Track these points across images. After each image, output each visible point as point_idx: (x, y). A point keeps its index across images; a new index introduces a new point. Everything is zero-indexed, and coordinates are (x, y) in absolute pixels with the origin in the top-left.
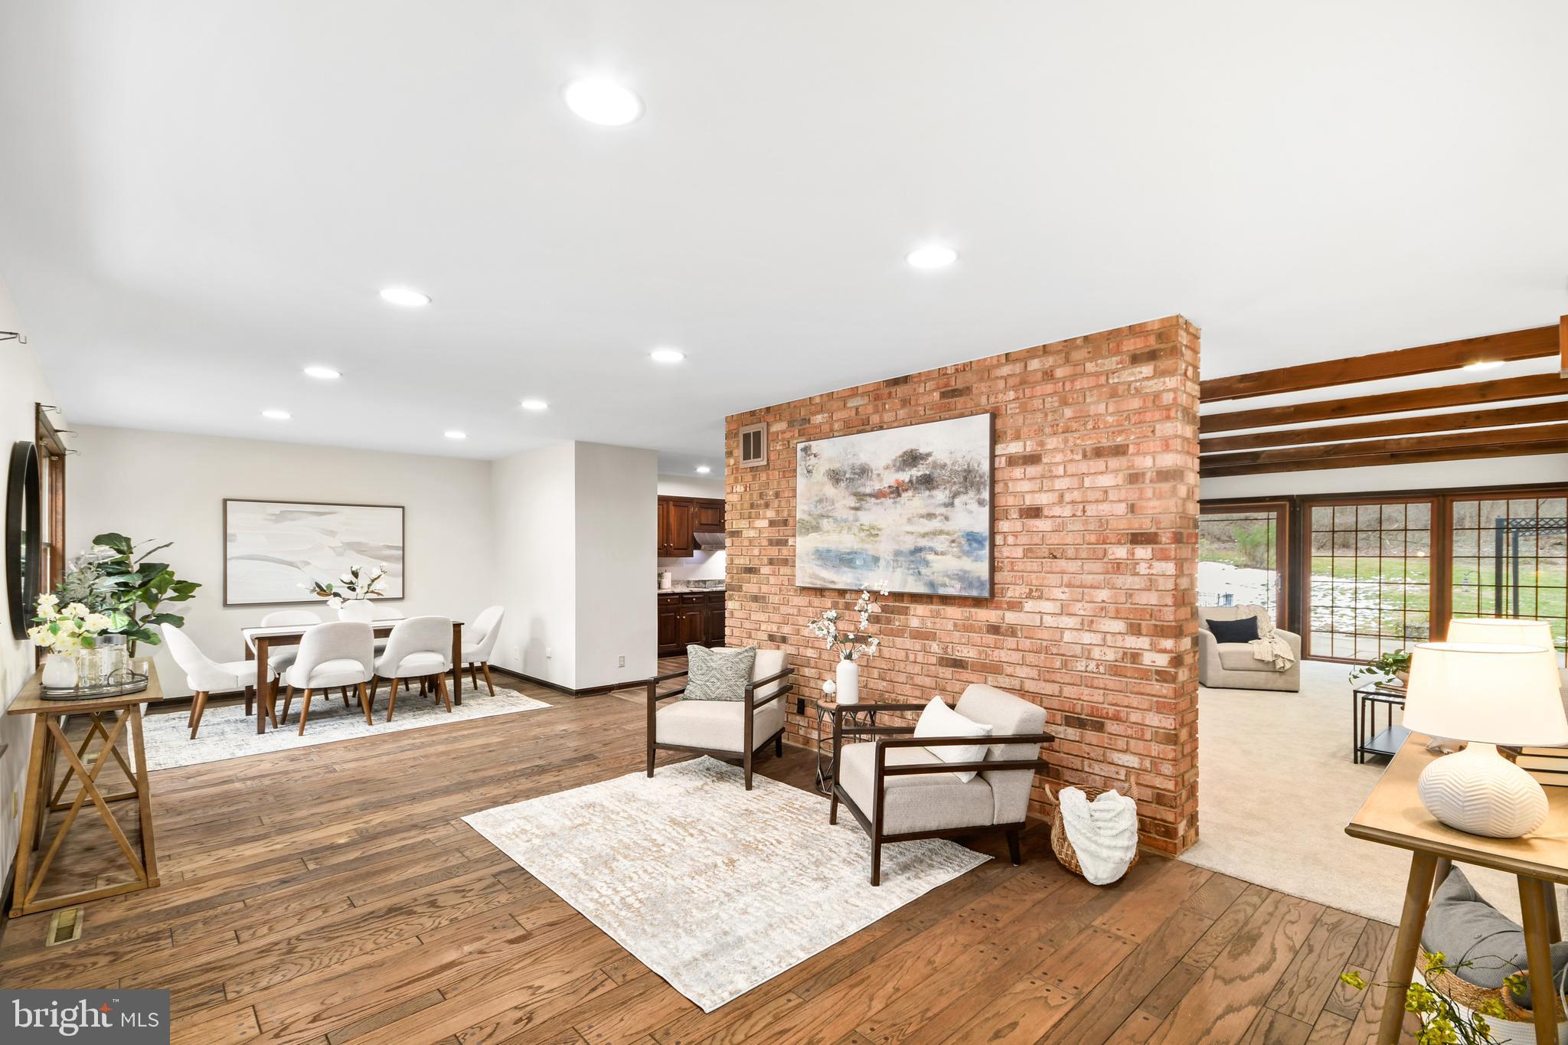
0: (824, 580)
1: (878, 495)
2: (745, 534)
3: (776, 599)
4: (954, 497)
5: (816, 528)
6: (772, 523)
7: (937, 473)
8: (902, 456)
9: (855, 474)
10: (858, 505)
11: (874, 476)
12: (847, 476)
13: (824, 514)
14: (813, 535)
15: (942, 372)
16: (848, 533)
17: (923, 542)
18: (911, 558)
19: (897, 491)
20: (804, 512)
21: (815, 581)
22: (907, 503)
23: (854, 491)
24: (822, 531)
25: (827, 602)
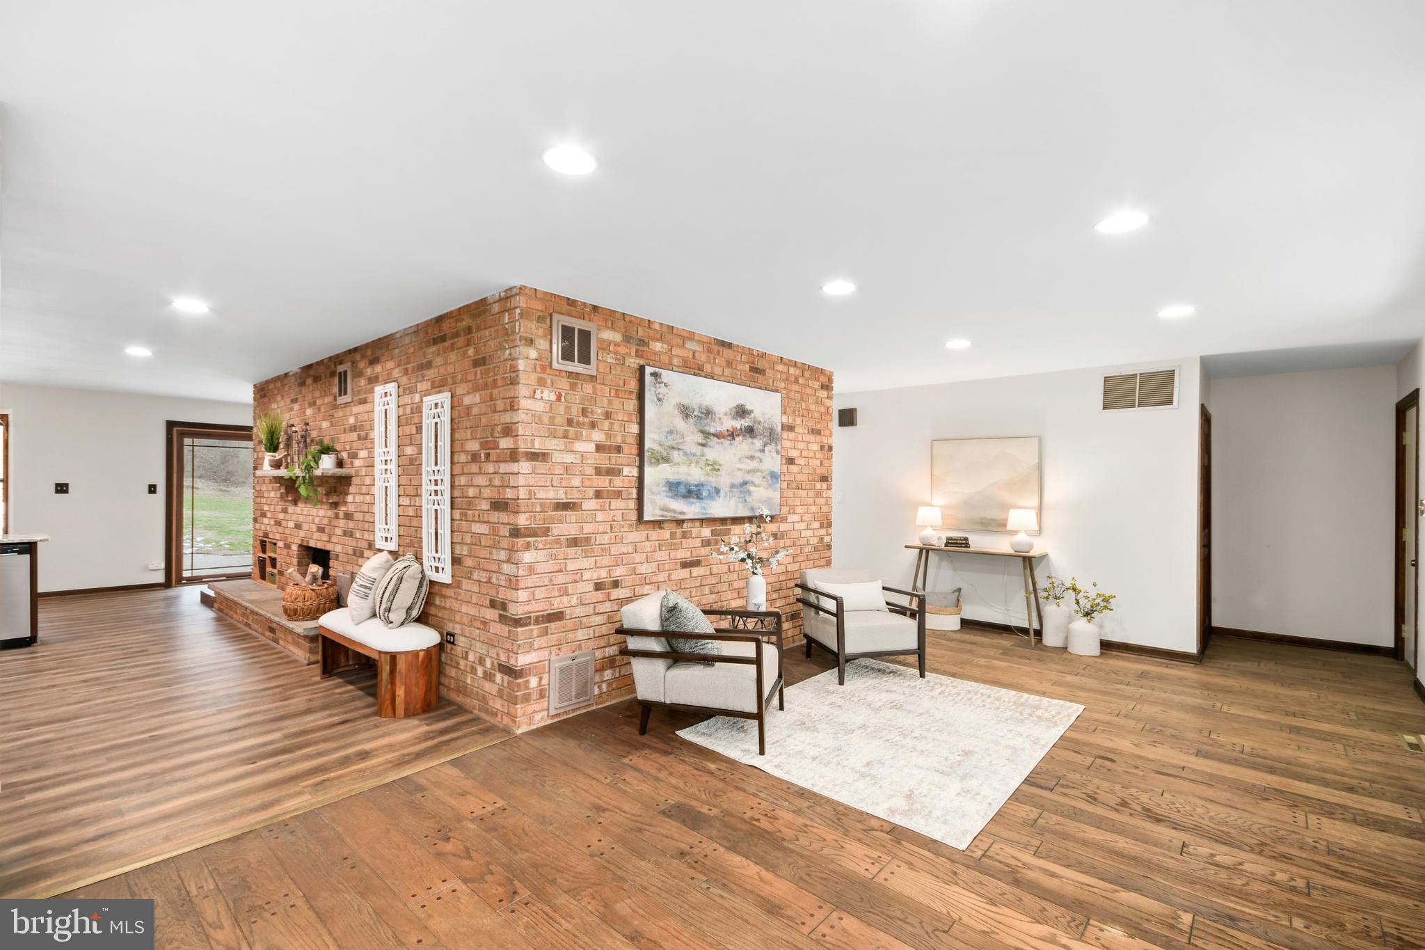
0: (674, 511)
1: (718, 436)
2: (556, 457)
3: (606, 539)
4: (764, 446)
5: (666, 460)
6: (599, 448)
7: (756, 426)
8: (735, 408)
9: (702, 413)
10: (704, 442)
11: (717, 419)
12: (696, 413)
13: (676, 446)
14: (664, 466)
15: (763, 355)
16: (696, 466)
17: (748, 477)
18: (741, 490)
19: (732, 435)
20: (654, 441)
21: (665, 513)
22: (739, 446)
23: (701, 428)
24: (672, 462)
25: (666, 534)
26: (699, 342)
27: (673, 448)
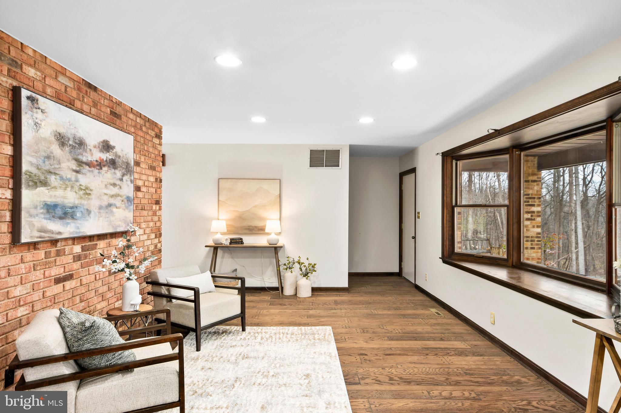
0: (52, 232)
1: (89, 164)
4: (123, 176)
5: (44, 184)
7: (117, 159)
8: (102, 143)
9: (76, 143)
10: (78, 169)
11: (88, 150)
12: (70, 143)
13: (53, 171)
14: (42, 189)
15: (119, 104)
16: (71, 191)
17: (112, 201)
18: (107, 211)
19: (100, 165)
20: (31, 164)
21: (43, 234)
22: (105, 175)
23: (75, 157)
24: (49, 186)
25: (41, 254)
26: (71, 79)
27: (51, 172)
